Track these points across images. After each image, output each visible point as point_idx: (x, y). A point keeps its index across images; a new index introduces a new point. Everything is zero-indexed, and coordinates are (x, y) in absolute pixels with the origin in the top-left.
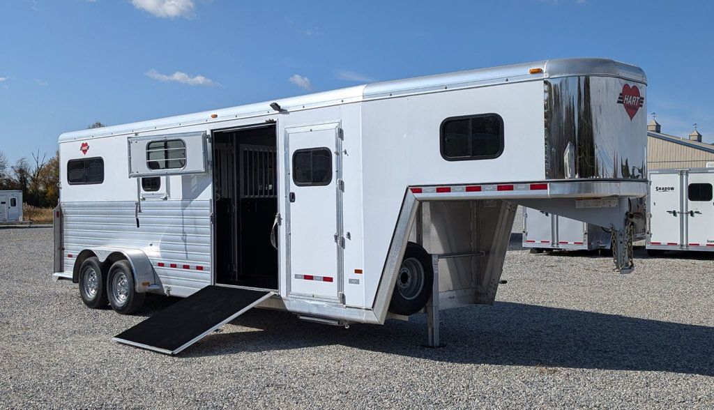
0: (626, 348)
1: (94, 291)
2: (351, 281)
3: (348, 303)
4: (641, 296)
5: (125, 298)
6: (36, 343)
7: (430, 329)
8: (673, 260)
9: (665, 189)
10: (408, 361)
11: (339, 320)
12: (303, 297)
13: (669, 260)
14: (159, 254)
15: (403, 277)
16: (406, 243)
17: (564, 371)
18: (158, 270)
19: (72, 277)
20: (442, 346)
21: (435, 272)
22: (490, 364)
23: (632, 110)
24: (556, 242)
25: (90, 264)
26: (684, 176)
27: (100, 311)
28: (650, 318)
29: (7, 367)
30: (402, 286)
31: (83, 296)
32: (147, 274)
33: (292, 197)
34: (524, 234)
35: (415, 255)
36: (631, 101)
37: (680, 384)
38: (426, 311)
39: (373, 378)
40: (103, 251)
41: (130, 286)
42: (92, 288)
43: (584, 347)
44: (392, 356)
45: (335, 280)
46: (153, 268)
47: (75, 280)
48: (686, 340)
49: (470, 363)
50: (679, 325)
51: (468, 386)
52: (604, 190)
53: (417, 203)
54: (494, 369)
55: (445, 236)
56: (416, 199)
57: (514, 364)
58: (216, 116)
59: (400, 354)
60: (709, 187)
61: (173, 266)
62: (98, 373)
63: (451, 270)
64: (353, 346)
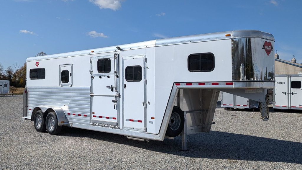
0: (266, 152)
1: (40, 125)
2: (149, 122)
3: (148, 131)
4: (272, 129)
5: (53, 128)
6: (15, 147)
7: (183, 143)
8: (285, 113)
9: (281, 83)
10: (173, 157)
11: (144, 139)
12: (129, 129)
13: (283, 113)
14: (68, 109)
15: (172, 121)
16: (173, 106)
17: (240, 162)
18: (68, 116)
19: (31, 118)
20: (188, 150)
21: (185, 119)
22: (208, 158)
23: (268, 52)
24: (235, 105)
25: (39, 113)
26: (289, 78)
27: (42, 133)
28: (276, 139)
29: (3, 157)
30: (171, 125)
31: (35, 127)
32: (63, 118)
33: (125, 86)
34: (222, 102)
35: (177, 111)
36: (268, 48)
37: (289, 168)
38: (181, 135)
39: (159, 164)
40: (44, 108)
41: (56, 123)
42: (39, 123)
43: (248, 151)
44: (167, 155)
45: (143, 121)
46: (65, 115)
47: (32, 120)
48: (291, 148)
49: (200, 158)
50: (288, 142)
51: (199, 168)
52: (257, 85)
53: (178, 89)
54: (210, 160)
55: (189, 103)
56: (177, 88)
57: (218, 158)
58: (93, 52)
59: (170, 154)
60: (300, 82)
61: (74, 114)
62: (42, 161)
63: (192, 118)
64: (150, 150)
